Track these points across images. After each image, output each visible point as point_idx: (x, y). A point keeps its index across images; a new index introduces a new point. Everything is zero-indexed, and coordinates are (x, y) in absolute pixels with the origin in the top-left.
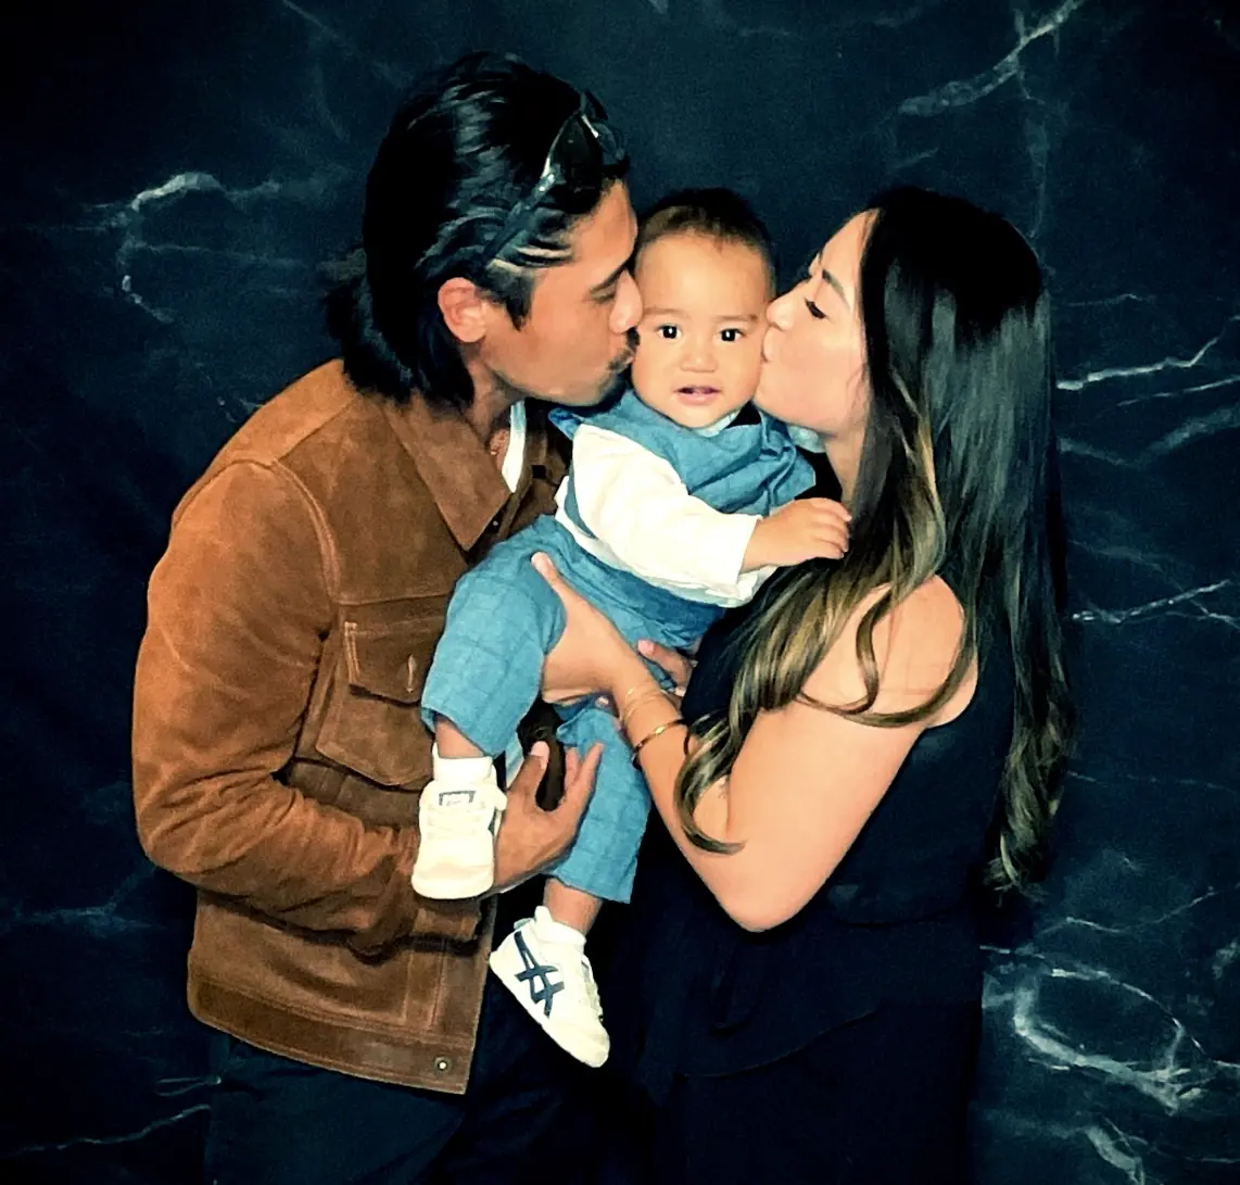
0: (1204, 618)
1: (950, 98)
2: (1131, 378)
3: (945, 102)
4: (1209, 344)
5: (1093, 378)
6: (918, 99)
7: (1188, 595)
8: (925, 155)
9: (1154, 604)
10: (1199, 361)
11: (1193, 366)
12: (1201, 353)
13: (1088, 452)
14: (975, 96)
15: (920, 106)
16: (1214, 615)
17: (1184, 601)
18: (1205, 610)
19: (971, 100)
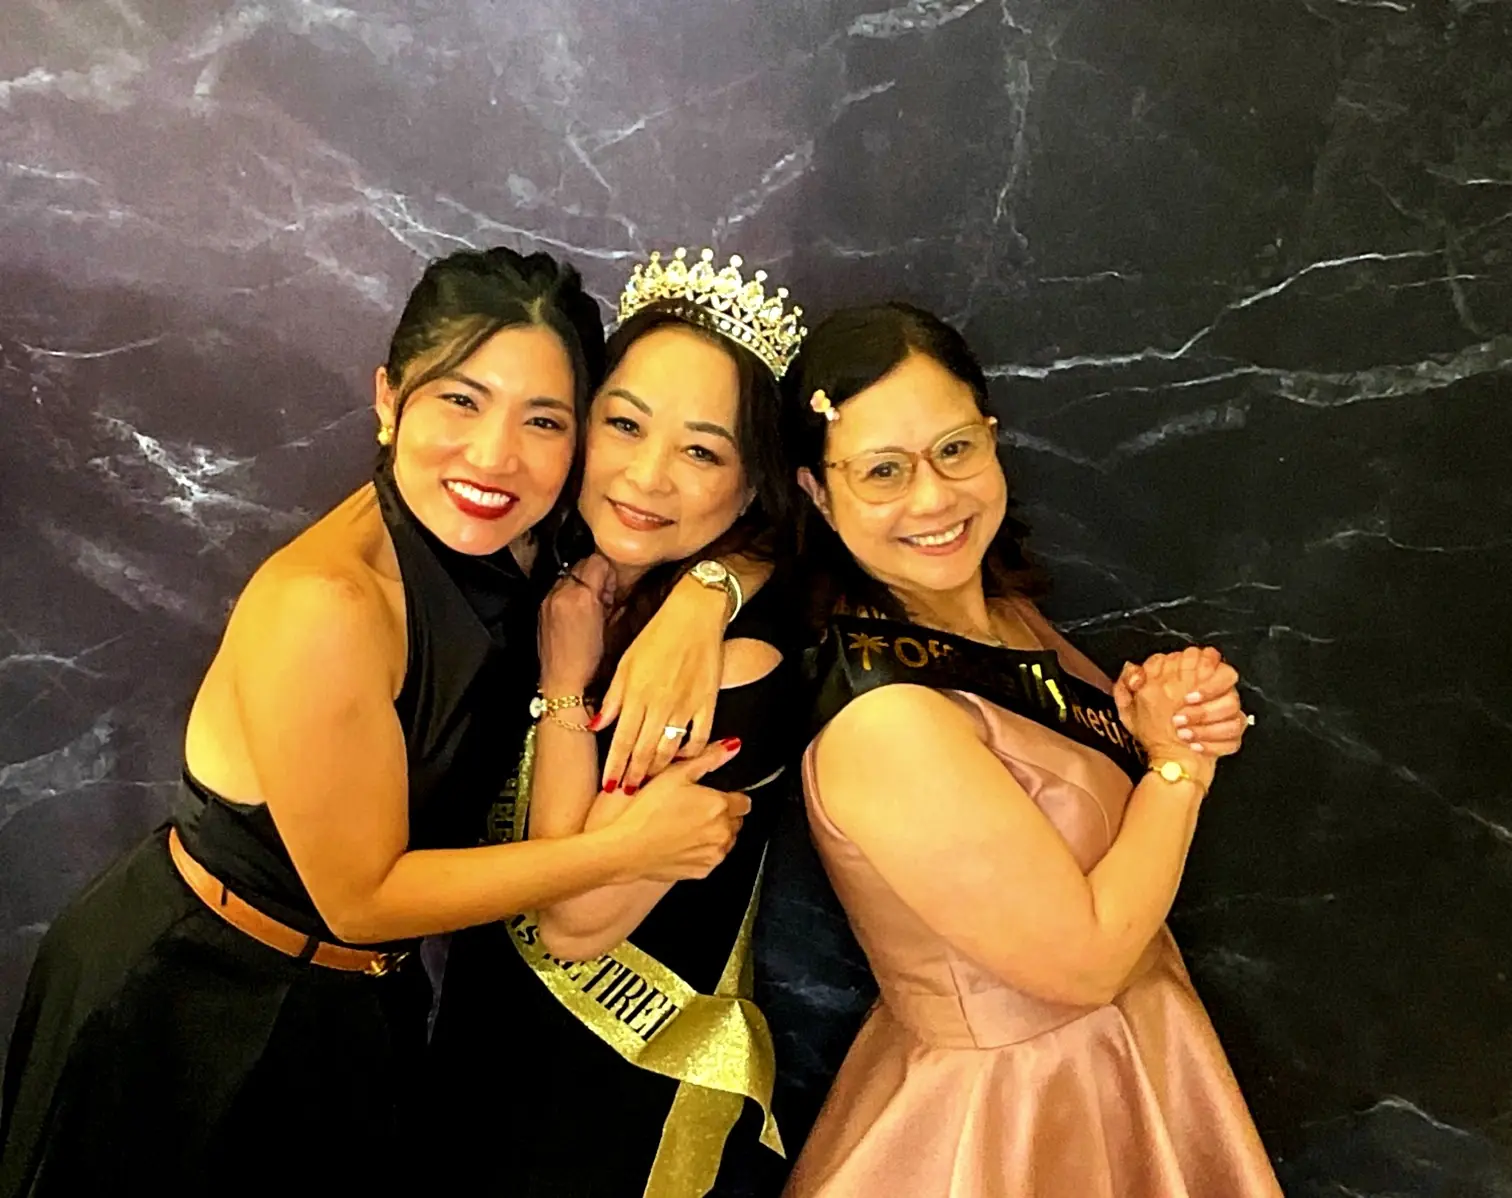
0: (1162, 634)
1: (917, 17)
2: (1106, 369)
3: (909, 24)
4: (1200, 334)
5: (1060, 365)
6: (877, 18)
7: (1147, 609)
8: (879, 89)
9: (1106, 616)
10: (1185, 353)
11: (1178, 358)
12: (1189, 344)
13: (1047, 448)
14: (946, 18)
15: (877, 27)
16: (1174, 632)
17: (1142, 615)
18: (1163, 626)
19: (942, 21)
